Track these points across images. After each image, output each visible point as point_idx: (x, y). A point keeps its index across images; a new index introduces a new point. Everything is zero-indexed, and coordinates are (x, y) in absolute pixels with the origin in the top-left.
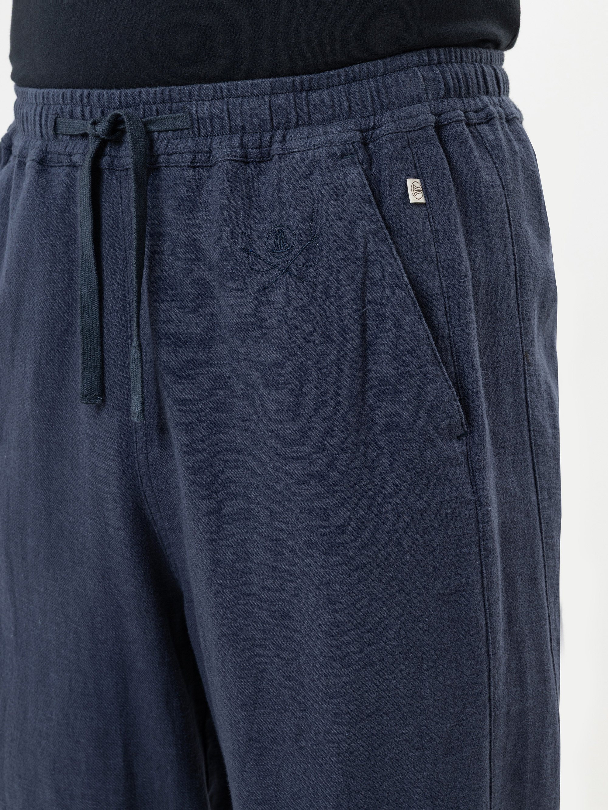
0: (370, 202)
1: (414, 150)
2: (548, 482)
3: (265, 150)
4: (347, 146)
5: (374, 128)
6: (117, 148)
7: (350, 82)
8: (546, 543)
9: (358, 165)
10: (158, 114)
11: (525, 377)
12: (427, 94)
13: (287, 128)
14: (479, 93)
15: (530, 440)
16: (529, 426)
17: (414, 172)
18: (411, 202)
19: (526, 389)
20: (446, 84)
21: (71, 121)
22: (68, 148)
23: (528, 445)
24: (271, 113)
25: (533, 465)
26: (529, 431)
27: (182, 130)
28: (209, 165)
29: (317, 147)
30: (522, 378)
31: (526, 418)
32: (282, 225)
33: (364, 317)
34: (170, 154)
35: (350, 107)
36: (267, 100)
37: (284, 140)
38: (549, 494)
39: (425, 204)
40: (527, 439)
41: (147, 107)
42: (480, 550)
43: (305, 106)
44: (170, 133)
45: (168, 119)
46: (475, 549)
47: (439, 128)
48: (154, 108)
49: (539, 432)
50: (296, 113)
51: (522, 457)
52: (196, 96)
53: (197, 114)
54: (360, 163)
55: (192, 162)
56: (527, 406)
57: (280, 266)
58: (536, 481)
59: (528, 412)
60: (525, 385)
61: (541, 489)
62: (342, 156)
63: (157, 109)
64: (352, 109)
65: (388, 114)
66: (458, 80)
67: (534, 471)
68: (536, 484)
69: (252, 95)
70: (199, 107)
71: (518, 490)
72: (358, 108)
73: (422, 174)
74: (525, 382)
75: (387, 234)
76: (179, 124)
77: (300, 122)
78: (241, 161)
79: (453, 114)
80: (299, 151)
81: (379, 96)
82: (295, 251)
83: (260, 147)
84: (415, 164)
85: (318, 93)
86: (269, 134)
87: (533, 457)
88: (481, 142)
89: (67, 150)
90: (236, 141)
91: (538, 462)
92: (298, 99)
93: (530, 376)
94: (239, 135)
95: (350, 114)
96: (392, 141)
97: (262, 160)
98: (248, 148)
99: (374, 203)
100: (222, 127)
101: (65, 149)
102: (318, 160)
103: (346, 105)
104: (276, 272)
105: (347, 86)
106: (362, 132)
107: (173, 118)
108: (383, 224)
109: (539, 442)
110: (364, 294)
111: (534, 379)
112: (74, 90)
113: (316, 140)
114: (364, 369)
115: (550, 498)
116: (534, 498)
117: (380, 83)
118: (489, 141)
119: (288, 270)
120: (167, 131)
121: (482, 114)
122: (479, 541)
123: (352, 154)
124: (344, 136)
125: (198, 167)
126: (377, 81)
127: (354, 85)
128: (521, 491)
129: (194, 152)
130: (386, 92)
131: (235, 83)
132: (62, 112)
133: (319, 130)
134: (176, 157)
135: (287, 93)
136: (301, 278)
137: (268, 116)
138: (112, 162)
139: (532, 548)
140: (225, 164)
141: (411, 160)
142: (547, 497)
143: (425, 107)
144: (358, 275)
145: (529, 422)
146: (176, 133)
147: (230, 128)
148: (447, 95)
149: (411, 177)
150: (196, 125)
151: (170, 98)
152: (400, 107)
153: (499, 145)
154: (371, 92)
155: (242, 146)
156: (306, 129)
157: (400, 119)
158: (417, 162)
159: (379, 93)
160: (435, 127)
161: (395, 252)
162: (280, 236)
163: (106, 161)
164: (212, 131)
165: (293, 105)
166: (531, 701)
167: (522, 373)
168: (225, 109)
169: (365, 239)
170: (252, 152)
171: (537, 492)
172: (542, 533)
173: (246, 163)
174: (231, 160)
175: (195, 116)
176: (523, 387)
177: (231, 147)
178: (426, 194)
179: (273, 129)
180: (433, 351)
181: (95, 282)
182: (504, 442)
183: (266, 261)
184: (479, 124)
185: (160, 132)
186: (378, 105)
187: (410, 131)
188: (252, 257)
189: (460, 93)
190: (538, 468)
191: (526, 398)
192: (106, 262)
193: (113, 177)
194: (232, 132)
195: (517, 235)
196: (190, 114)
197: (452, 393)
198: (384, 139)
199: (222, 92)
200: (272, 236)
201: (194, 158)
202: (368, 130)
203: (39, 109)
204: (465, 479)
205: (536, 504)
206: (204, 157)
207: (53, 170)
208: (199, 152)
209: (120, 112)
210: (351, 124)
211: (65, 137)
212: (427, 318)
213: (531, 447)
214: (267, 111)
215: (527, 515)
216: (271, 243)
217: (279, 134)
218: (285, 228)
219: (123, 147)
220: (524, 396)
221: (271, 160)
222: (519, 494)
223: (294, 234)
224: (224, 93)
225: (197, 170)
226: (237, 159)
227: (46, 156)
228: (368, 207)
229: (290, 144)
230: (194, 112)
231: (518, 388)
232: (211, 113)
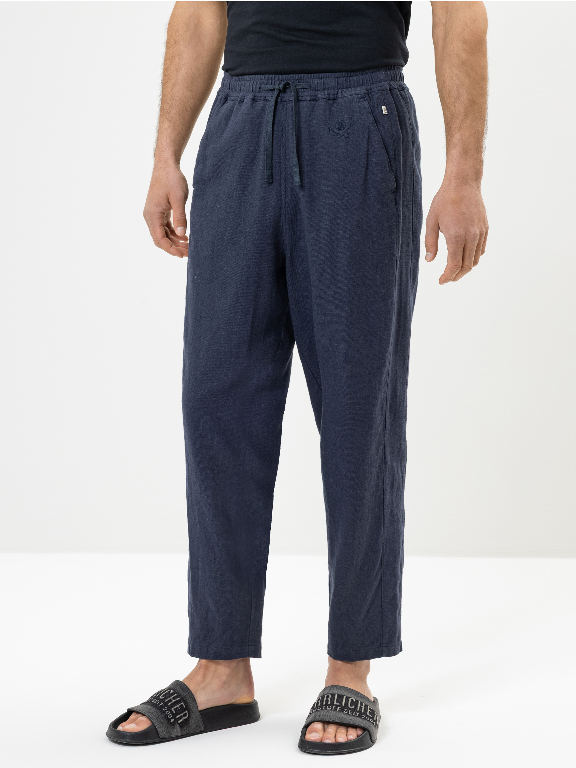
0: (370, 114)
1: (384, 97)
2: (417, 214)
3: (335, 96)
4: (363, 95)
5: (371, 89)
6: (284, 94)
7: (363, 74)
8: (414, 234)
9: (367, 101)
10: (299, 83)
11: (414, 177)
12: (386, 79)
13: (343, 89)
14: (399, 80)
15: (413, 198)
16: (413, 193)
17: (384, 104)
18: (384, 113)
19: (414, 181)
20: (391, 76)
21: (267, 85)
22: (265, 94)
23: (412, 200)
24: (338, 84)
25: (413, 206)
26: (413, 195)
27: (306, 88)
28: (316, 100)
29: (353, 95)
30: (413, 177)
31: (412, 190)
32: (341, 120)
33: (368, 151)
34: (302, 96)
35: (363, 82)
36: (336, 79)
37: (342, 93)
38: (417, 218)
39: (387, 114)
40: (412, 198)
41: (295, 81)
42: (397, 231)
43: (349, 82)
44: (303, 89)
45: (302, 85)
46: (396, 230)
47: (391, 90)
48: (297, 81)
49: (416, 196)
50: (346, 84)
51: (409, 203)
52: (313, 78)
53: (313, 83)
54: (367, 100)
55: (310, 99)
56: (414, 187)
57: (341, 134)
58: (413, 212)
59: (413, 188)
60: (414, 179)
61: (414, 215)
62: (361, 98)
63: (298, 82)
64: (363, 83)
65: (375, 85)
66: (394, 75)
67: (413, 209)
68: (413, 213)
69: (332, 78)
70: (313, 81)
71: (407, 213)
72: (365, 83)
73: (386, 105)
74: (414, 178)
75: (375, 124)
76: (306, 86)
77: (347, 87)
78: (328, 99)
79: (394, 86)
80: (347, 96)
81: (372, 79)
82: (346, 129)
83: (334, 95)
84: (384, 102)
85: (353, 77)
86: (337, 91)
87: (413, 204)
88: (401, 95)
89: (265, 95)
90: (326, 92)
91: (414, 206)
92: (346, 79)
93: (416, 177)
94: (327, 91)
95: (363, 85)
96: (377, 93)
97: (334, 99)
98: (330, 95)
99: (371, 114)
100: (321, 88)
101: (264, 95)
102: (354, 99)
103: (362, 82)
104: (339, 136)
105: (361, 75)
106: (367, 90)
107: (304, 84)
108: (374, 121)
109: (415, 199)
110: (368, 143)
111: (417, 178)
112: (269, 75)
113: (353, 92)
114: (367, 168)
115: (417, 219)
116: (412, 218)
117: (372, 75)
118: (404, 96)
119: (343, 135)
120: (301, 89)
121: (401, 87)
122: (397, 227)
123: (364, 97)
124: (362, 91)
125: (312, 101)
126: (371, 74)
127: (364, 75)
128: (408, 214)
129: (311, 96)
130: (374, 78)
131: (326, 73)
132: (263, 82)
133: (354, 89)
134: (305, 97)
135: (343, 77)
136: (348, 138)
137: (337, 85)
138: (281, 99)
139: (409, 234)
140: (323, 99)
141: (383, 100)
142: (416, 219)
143: (386, 83)
144: (367, 137)
145: (413, 192)
146: (304, 89)
147: (324, 88)
148: (392, 80)
149: (383, 105)
150: (312, 87)
151: (303, 78)
152: (378, 83)
153: (407, 98)
154: (369, 78)
155: (328, 94)
156: (349, 89)
157: (379, 87)
158: (384, 101)
159: (372, 78)
160: (389, 90)
161: (378, 130)
162: (340, 124)
163: (279, 99)
164: (318, 89)
165: (345, 81)
166: (403, 286)
167: (413, 175)
168: (322, 82)
169: (369, 125)
170: (331, 96)
171: (413, 216)
172: (412, 231)
173: (329, 100)
174: (325, 99)
175: (312, 84)
176: (413, 180)
177: (324, 94)
178: (388, 111)
179: (338, 89)
180: (388, 163)
181: (271, 140)
182: (405, 196)
183: (335, 132)
184: (401, 90)
185: (299, 89)
186: (371, 82)
187: (382, 91)
188: (331, 131)
189: (395, 80)
190: (414, 208)
191: (414, 184)
192: (275, 133)
193: (281, 104)
194: (324, 89)
195: (412, 128)
196: (311, 83)
197: (393, 178)
198: (374, 93)
199: (321, 76)
200: (338, 124)
201: (311, 98)
202: (369, 90)
203: (252, 82)
204: (394, 206)
205: (412, 220)
206: (314, 98)
207: (257, 103)
208: (313, 96)
209: (289, 81)
210: (364, 88)
211: (263, 91)
212: (387, 152)
213: (413, 200)
214: (337, 83)
215: (409, 223)
216: (337, 127)
217: (340, 91)
218: (342, 121)
219: (286, 94)
220: (413, 183)
221: (337, 99)
222: (407, 215)
223: (346, 123)
224: (322, 77)
225: (311, 102)
226: (326, 98)
227: (254, 98)
228: (370, 115)
229: (344, 94)
230: (312, 82)
231: (411, 180)
232: (317, 83)
